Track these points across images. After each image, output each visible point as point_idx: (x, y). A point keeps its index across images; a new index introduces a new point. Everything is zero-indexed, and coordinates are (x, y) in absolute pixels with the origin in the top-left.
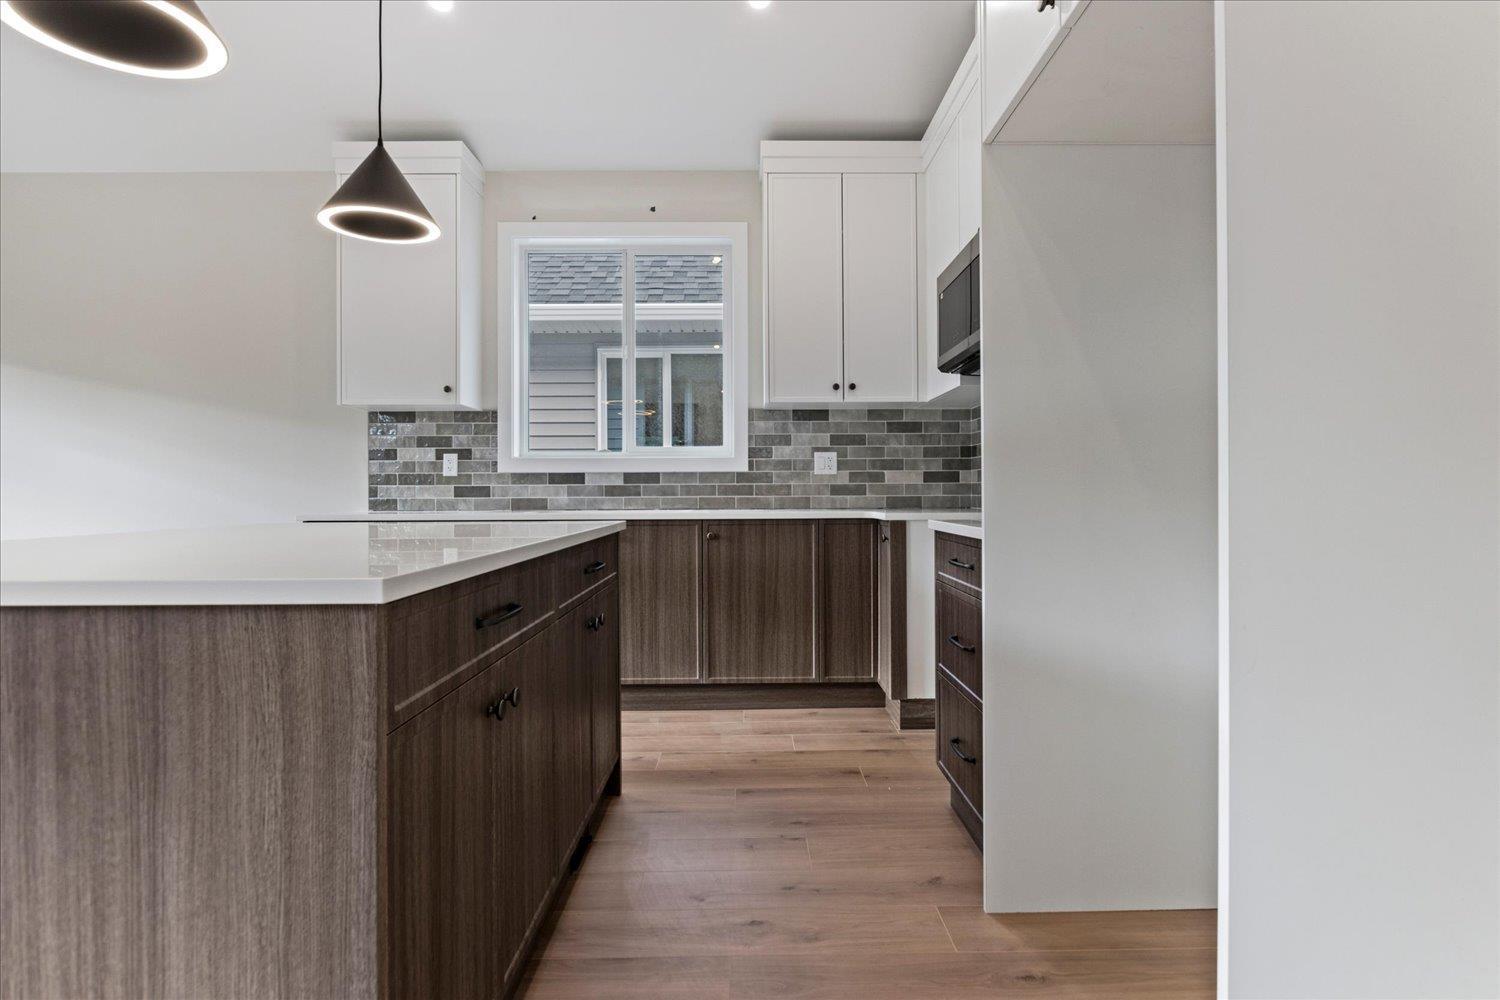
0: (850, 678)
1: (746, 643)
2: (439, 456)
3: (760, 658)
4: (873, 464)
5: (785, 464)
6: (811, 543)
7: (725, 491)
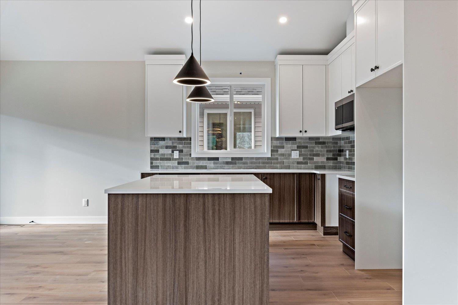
0: (306, 221)
1: (275, 210)
2: (173, 152)
3: (279, 215)
4: (310, 155)
5: (283, 155)
6: (295, 180)
7: (263, 163)
